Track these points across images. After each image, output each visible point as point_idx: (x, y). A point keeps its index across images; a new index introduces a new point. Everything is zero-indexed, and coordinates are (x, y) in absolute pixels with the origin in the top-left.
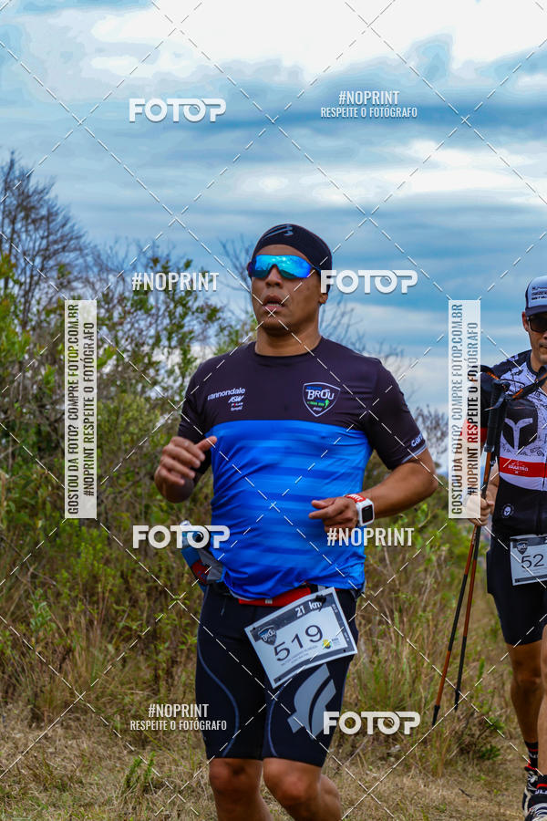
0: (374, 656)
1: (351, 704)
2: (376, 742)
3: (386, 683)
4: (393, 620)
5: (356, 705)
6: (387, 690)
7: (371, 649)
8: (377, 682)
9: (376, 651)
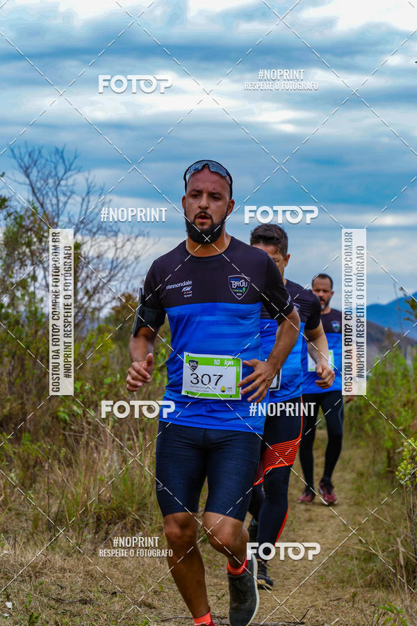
0: (123, 464)
1: (105, 501)
2: (124, 530)
3: (133, 485)
4: (137, 437)
5: (109, 501)
6: (133, 491)
7: (121, 459)
8: (125, 485)
9: (125, 461)
